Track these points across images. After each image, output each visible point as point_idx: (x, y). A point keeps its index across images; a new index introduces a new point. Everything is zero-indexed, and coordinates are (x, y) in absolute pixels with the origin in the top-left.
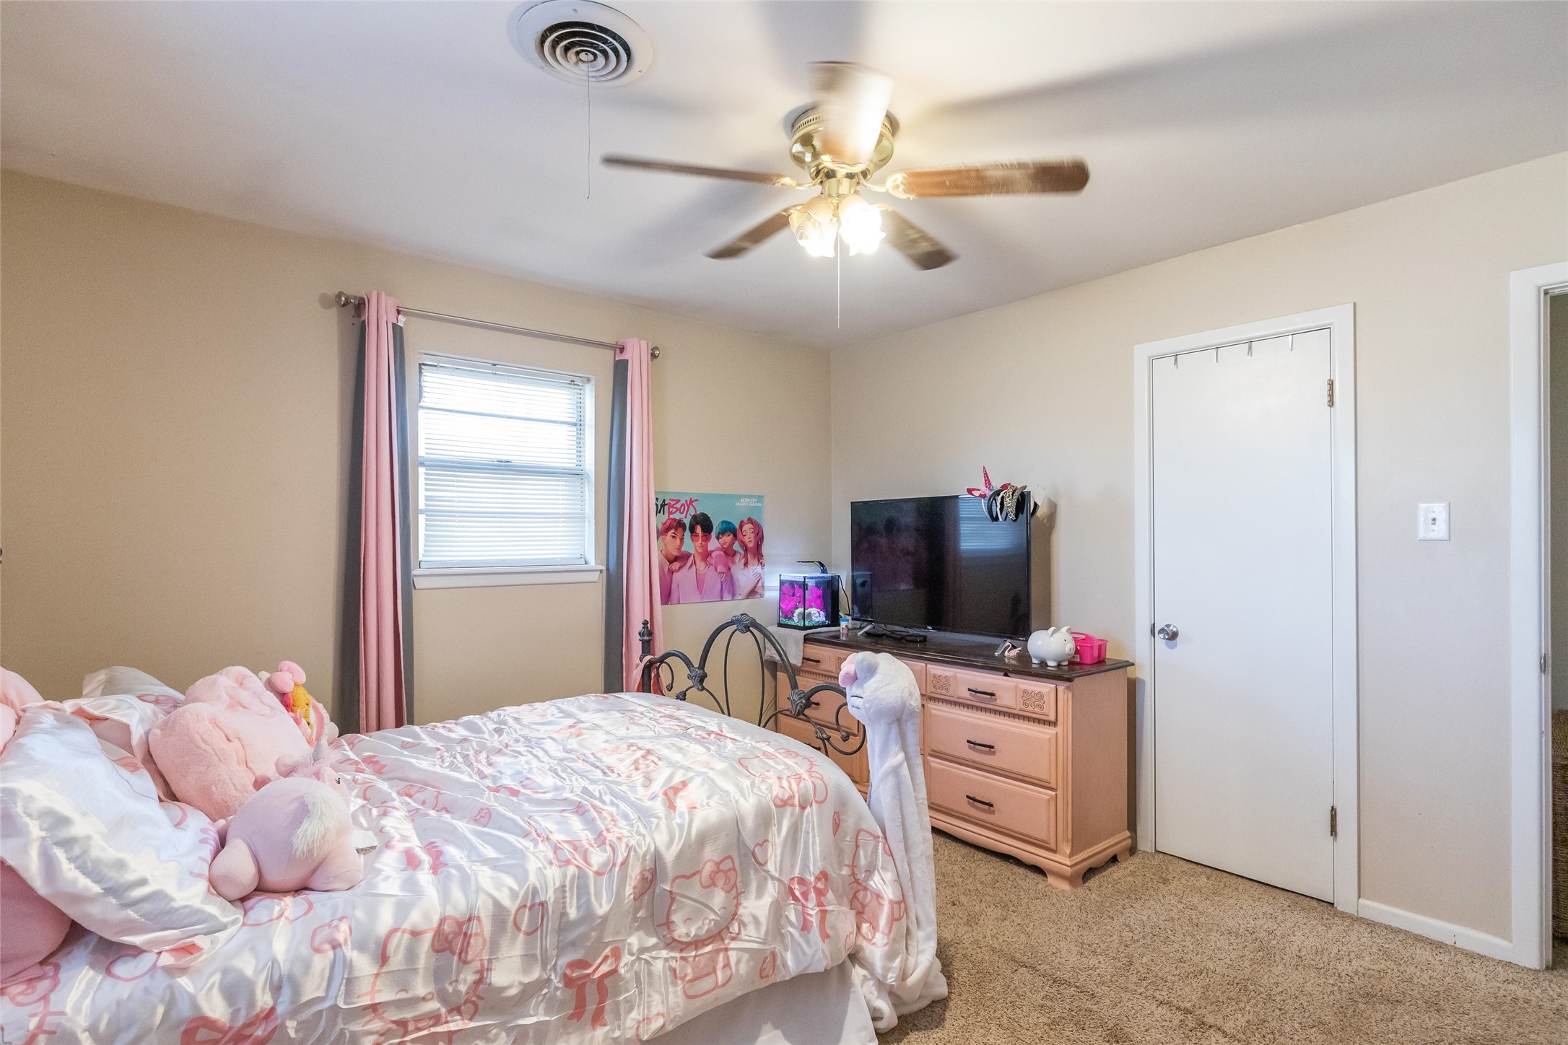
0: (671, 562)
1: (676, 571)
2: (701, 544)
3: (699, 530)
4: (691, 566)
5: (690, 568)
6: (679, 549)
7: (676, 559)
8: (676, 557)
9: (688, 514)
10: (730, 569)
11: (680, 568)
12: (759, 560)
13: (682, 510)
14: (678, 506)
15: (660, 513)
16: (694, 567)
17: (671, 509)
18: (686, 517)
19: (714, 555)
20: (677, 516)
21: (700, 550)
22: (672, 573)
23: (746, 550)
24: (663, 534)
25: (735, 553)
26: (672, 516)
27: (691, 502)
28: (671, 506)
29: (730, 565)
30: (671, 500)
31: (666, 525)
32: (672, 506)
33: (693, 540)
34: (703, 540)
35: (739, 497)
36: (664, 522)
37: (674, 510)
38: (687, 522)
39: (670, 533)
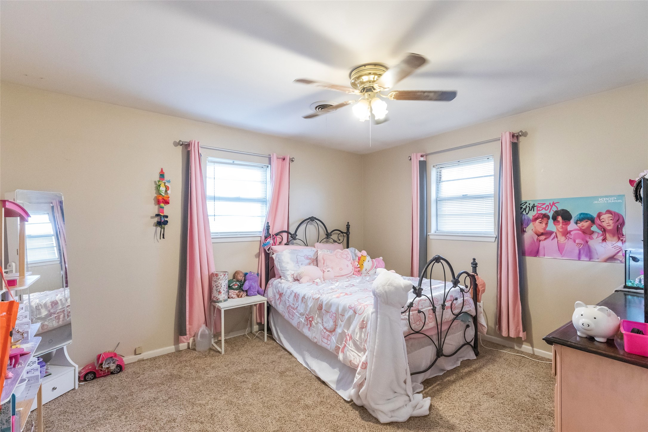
0: (538, 236)
1: (542, 240)
2: (562, 226)
3: (560, 219)
4: (554, 238)
5: (552, 239)
6: (545, 229)
7: (542, 234)
8: (542, 233)
9: (551, 210)
10: (587, 242)
11: (545, 239)
12: (619, 239)
13: (547, 209)
14: (544, 206)
15: (531, 210)
16: (556, 239)
17: (539, 209)
18: (550, 212)
19: (572, 233)
20: (543, 212)
21: (561, 230)
22: (540, 241)
23: (604, 230)
24: (533, 221)
25: (593, 232)
26: (539, 212)
27: (554, 204)
28: (538, 207)
29: (588, 239)
30: (538, 204)
31: (535, 217)
32: (540, 207)
33: (555, 224)
34: (563, 224)
35: (596, 198)
36: (534, 215)
37: (541, 209)
38: (551, 215)
39: (538, 221)
